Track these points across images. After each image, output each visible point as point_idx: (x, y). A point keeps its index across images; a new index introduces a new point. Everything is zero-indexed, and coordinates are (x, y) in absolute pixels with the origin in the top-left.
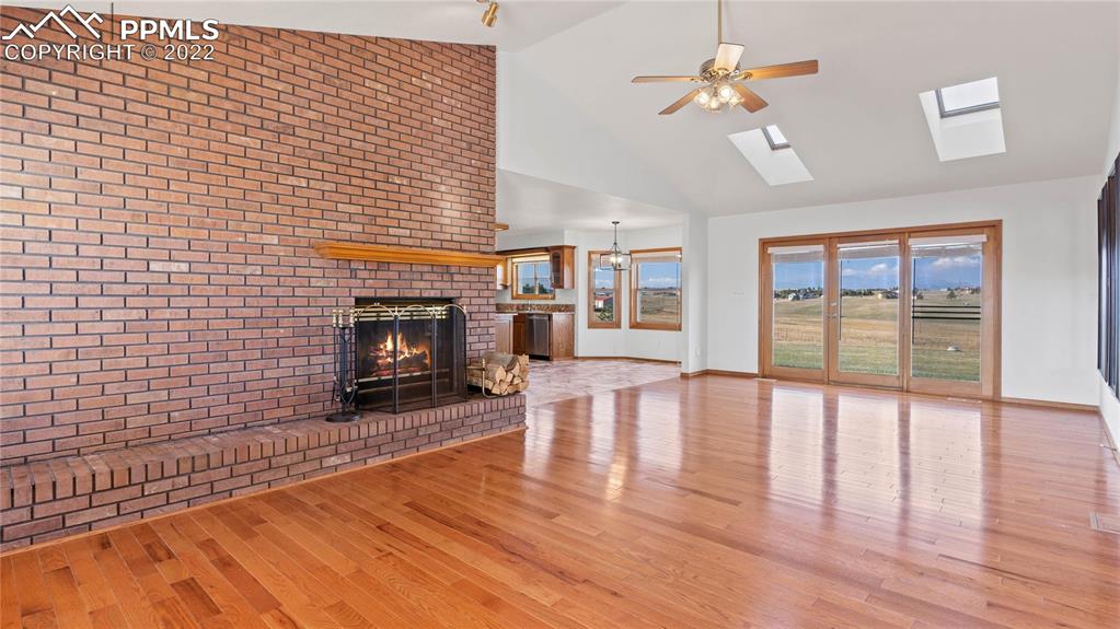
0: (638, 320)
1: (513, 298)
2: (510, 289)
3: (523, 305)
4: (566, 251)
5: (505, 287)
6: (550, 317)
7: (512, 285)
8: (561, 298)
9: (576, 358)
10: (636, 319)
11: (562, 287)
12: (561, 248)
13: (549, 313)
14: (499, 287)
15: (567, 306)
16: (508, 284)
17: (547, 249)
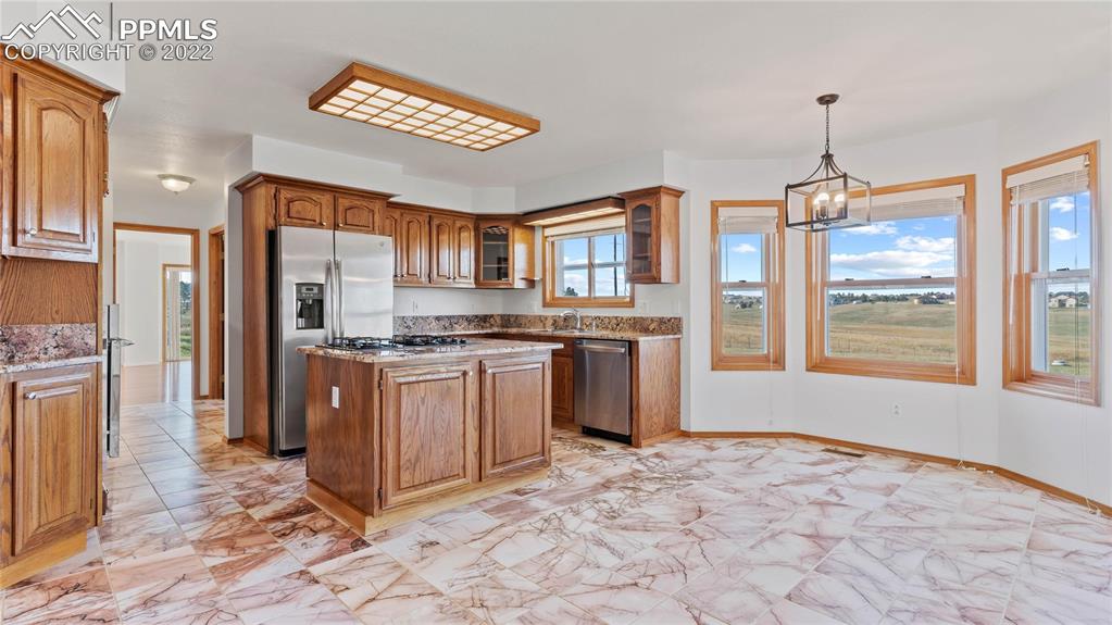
0: (828, 353)
1: (545, 305)
2: (539, 289)
3: (566, 319)
4: (666, 200)
5: (531, 283)
6: (632, 346)
7: (543, 280)
8: (650, 303)
9: (686, 435)
10: (823, 351)
11: (656, 280)
12: (654, 192)
13: (628, 335)
14: (519, 284)
15: (662, 321)
16: (537, 278)
17: (619, 201)
